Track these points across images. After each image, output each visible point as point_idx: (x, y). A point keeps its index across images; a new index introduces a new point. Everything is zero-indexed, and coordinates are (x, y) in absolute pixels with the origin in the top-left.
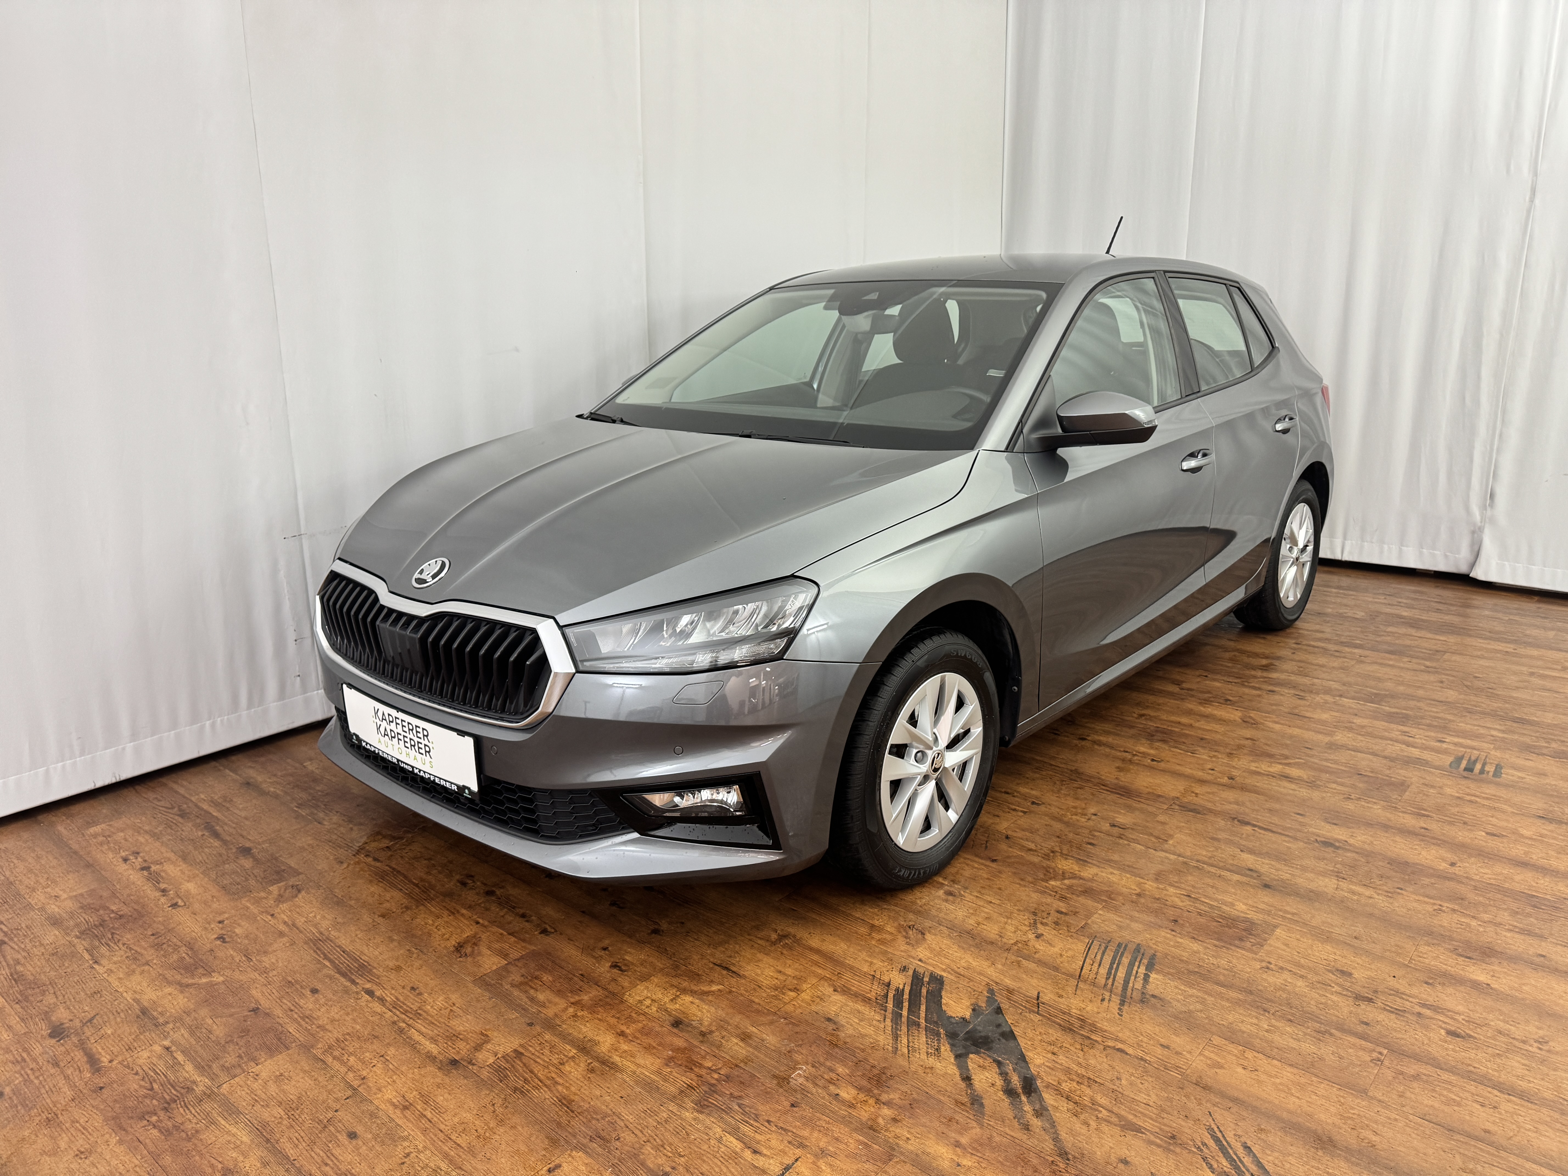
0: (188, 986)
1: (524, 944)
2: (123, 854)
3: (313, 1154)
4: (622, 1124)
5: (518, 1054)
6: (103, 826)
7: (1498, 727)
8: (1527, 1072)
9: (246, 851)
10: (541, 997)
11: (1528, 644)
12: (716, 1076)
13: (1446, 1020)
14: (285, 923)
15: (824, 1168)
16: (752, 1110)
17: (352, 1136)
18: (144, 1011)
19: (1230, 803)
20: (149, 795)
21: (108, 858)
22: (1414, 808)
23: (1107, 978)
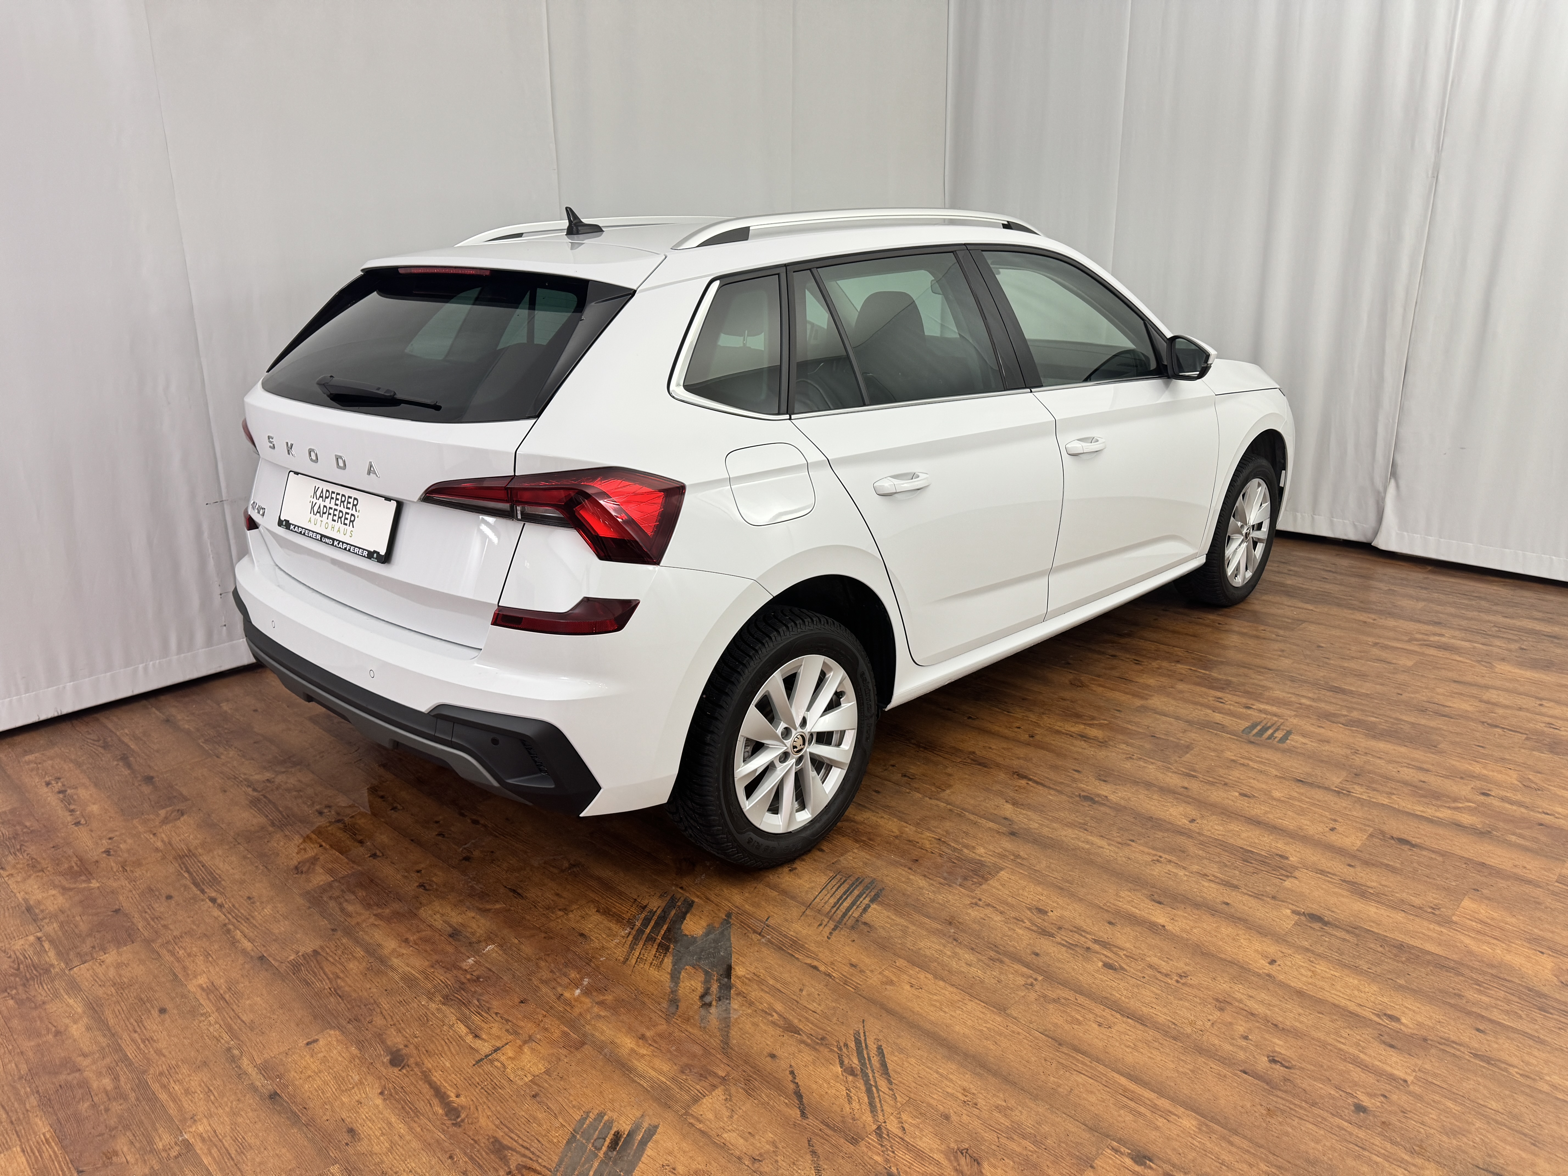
0: (70, 889)
1: (352, 865)
2: (47, 779)
3: (128, 1023)
4: (378, 1010)
5: (315, 952)
6: (37, 755)
9: (149, 780)
10: (350, 908)
12: (469, 976)
14: (163, 841)
15: (526, 1050)
16: (487, 1005)
17: (163, 1011)
18: (29, 909)
19: (1019, 758)
20: (82, 728)
21: (33, 781)
22: (1186, 769)
23: (833, 907)
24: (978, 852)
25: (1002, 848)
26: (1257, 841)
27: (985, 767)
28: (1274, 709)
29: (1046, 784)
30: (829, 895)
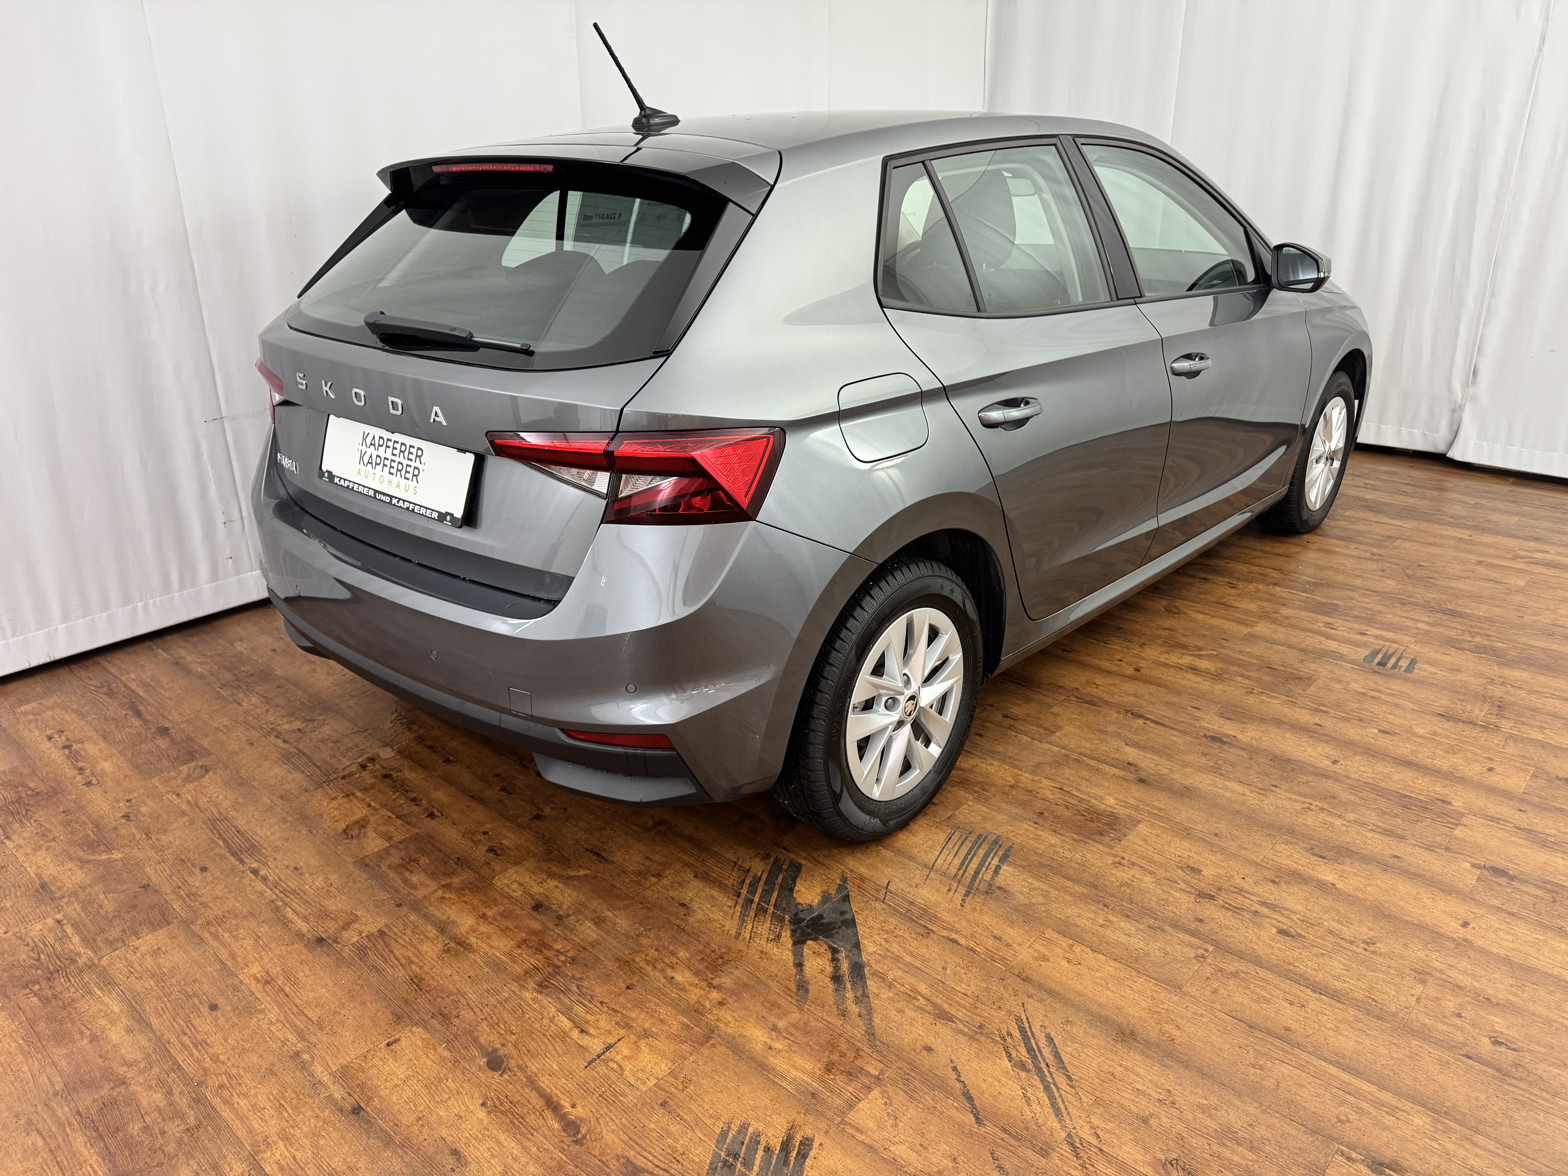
0: (88, 862)
1: (408, 827)
2: (49, 732)
3: (175, 1024)
4: (465, 1003)
5: (381, 933)
6: (34, 704)
7: (1426, 619)
8: (1345, 972)
9: (164, 731)
10: (414, 879)
11: (1485, 530)
12: (562, 958)
13: (1281, 919)
14: (189, 802)
15: (643, 1048)
16: (589, 992)
17: (214, 1007)
18: (43, 886)
19: (1129, 695)
20: (81, 673)
21: (34, 736)
22: (1314, 703)
23: (959, 869)
24: (1107, 802)
25: (1135, 797)
26: (1411, 784)
27: (1094, 705)
28: (1391, 635)
29: (1166, 723)
30: (952, 855)
